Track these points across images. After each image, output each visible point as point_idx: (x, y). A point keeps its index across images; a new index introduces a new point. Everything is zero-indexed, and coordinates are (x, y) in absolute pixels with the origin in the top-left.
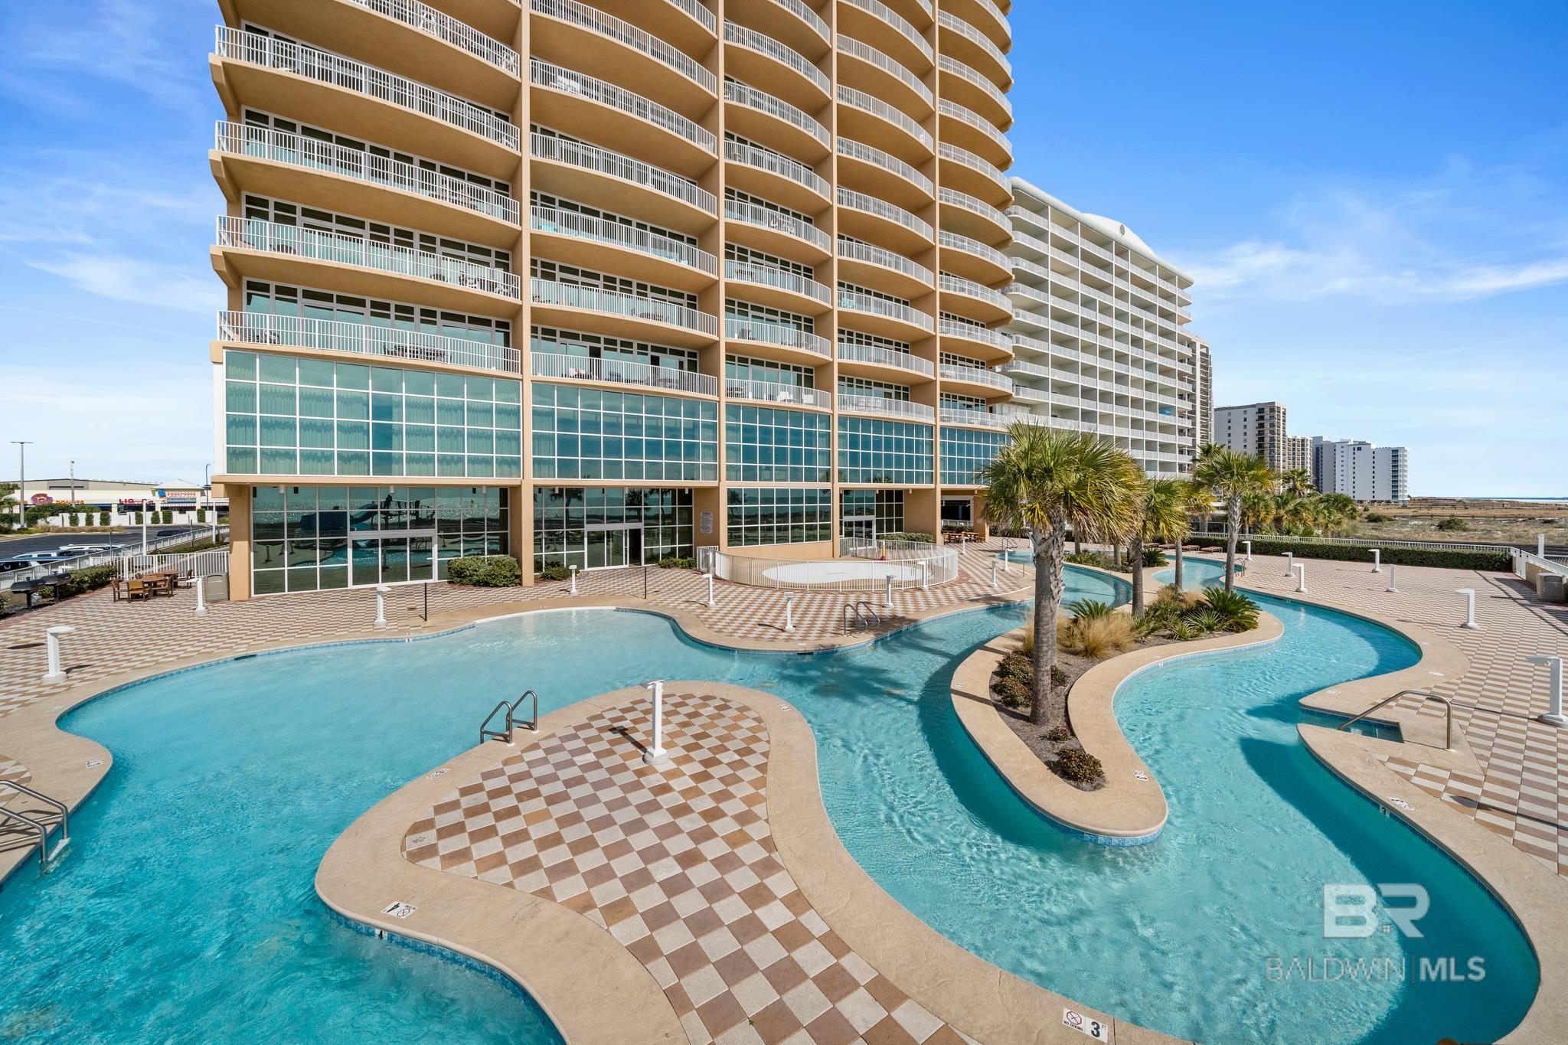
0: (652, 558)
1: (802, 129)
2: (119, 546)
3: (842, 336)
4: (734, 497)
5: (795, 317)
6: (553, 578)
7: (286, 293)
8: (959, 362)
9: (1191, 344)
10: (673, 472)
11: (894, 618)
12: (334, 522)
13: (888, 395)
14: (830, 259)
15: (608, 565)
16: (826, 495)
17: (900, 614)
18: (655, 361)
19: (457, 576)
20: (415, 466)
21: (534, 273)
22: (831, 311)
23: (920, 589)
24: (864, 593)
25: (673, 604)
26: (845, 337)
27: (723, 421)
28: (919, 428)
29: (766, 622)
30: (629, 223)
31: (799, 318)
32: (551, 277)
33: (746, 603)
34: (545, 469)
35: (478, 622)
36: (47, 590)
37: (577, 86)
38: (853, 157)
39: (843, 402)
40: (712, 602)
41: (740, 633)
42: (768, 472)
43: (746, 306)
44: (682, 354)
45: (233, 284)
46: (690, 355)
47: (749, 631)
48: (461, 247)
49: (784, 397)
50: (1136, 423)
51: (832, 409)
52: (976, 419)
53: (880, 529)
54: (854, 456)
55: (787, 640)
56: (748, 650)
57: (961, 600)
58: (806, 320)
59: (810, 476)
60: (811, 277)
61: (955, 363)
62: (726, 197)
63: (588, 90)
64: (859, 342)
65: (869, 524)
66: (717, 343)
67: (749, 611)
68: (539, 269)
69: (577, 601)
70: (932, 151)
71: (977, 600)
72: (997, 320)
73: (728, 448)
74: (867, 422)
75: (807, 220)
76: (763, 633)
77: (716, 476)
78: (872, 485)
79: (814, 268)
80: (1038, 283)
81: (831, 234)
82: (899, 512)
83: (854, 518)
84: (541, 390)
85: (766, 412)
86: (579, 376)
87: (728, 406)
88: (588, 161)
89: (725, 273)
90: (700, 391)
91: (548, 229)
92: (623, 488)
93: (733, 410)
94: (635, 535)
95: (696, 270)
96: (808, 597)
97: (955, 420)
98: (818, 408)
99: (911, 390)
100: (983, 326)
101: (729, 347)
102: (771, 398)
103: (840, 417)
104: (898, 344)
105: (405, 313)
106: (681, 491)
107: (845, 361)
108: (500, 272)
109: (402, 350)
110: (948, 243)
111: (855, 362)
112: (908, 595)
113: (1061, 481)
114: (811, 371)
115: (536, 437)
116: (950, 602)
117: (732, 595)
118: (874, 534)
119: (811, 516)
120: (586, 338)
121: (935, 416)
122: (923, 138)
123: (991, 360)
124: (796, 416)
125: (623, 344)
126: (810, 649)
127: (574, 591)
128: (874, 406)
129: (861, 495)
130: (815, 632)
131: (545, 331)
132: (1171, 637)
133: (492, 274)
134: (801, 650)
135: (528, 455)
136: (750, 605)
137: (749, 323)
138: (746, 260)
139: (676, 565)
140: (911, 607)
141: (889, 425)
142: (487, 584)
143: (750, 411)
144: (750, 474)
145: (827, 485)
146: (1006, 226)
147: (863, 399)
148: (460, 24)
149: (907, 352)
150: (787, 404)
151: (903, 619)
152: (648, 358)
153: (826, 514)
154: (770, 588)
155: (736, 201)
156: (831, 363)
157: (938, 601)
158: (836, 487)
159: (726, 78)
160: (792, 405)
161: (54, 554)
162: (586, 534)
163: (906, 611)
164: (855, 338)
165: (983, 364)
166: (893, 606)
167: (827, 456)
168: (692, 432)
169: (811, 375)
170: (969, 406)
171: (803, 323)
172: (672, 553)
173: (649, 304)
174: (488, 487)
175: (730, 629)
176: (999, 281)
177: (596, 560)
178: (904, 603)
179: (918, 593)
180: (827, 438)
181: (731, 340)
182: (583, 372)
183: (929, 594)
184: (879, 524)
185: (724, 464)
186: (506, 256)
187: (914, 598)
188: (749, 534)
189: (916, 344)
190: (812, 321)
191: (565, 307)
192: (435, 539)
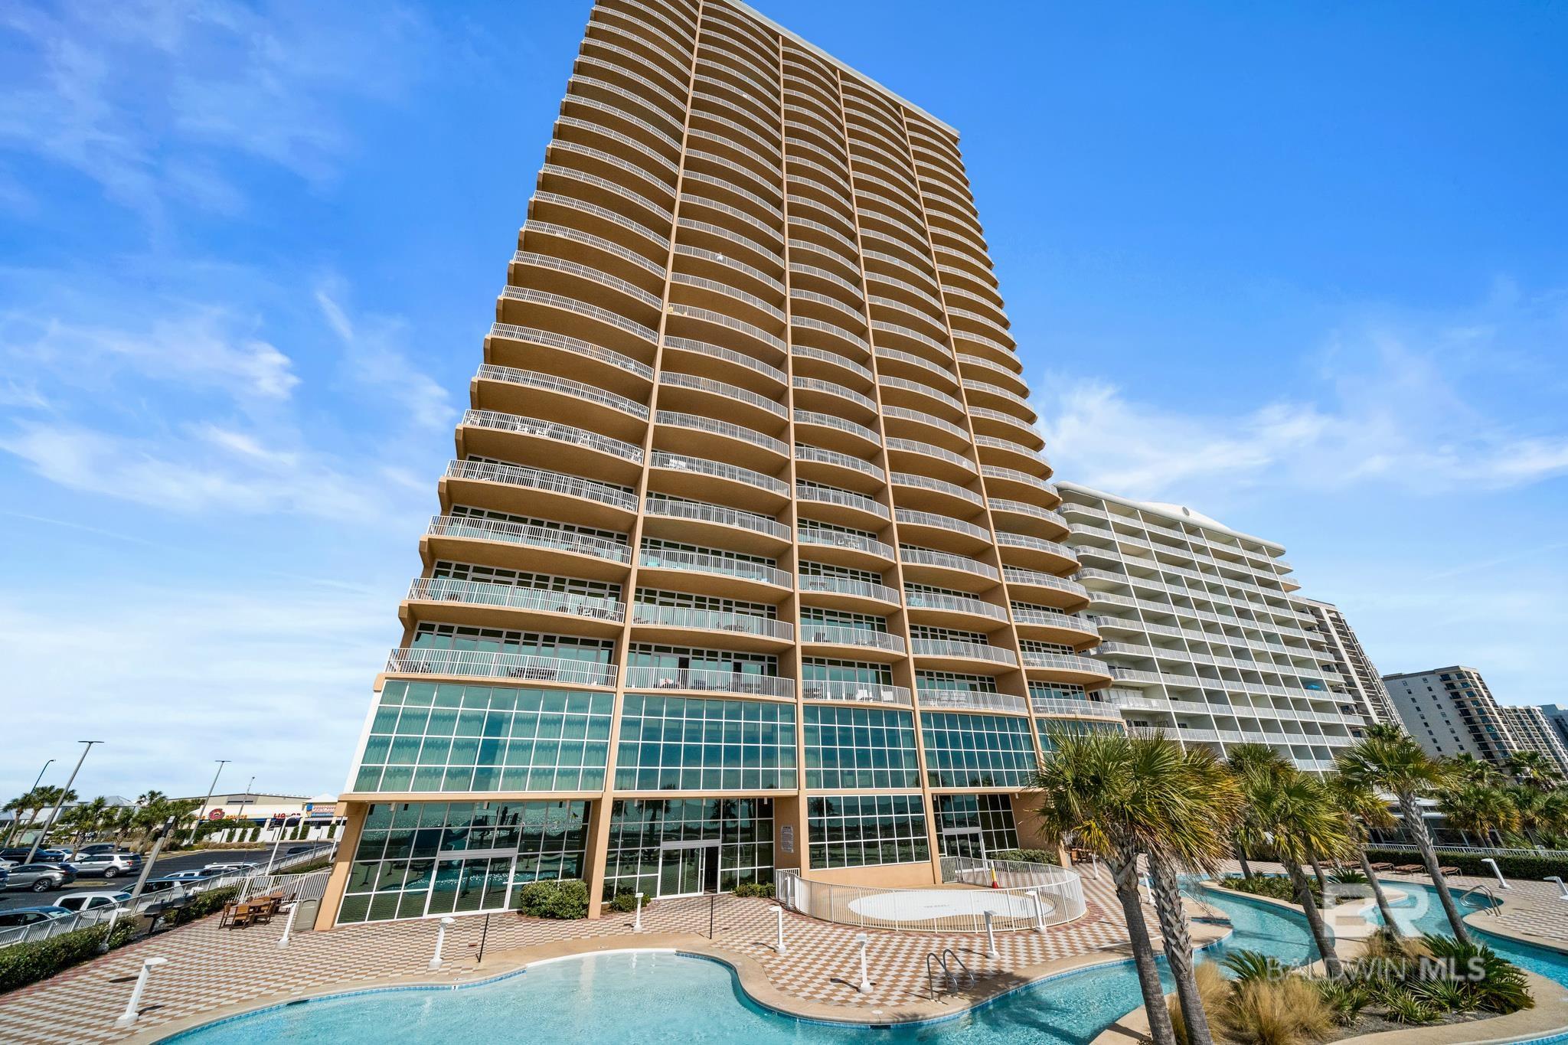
0: (729, 885)
1: (860, 471)
2: (251, 865)
3: (915, 632)
4: (816, 806)
5: (867, 618)
6: (621, 909)
7: (446, 630)
8: (1043, 649)
9: (1315, 611)
10: (751, 780)
11: (999, 975)
12: (427, 842)
13: (973, 688)
14: (895, 566)
15: (682, 892)
16: (917, 805)
17: (1007, 969)
18: (737, 668)
19: (529, 906)
20: (510, 780)
21: (637, 598)
22: (901, 610)
23: (1036, 931)
24: (965, 935)
25: (737, 946)
26: (919, 632)
27: (801, 723)
28: (1012, 721)
29: (841, 976)
30: (719, 553)
31: (872, 619)
32: (653, 601)
33: (821, 948)
34: (626, 781)
35: (530, 965)
36: (172, 914)
37: (683, 464)
38: (907, 485)
39: (924, 698)
40: (782, 946)
41: (806, 992)
42: (850, 777)
43: (820, 612)
44: (762, 659)
45: (409, 627)
46: (770, 659)
47: (817, 990)
48: (584, 584)
49: (863, 695)
50: (1279, 702)
51: (913, 705)
52: (1079, 708)
53: (989, 845)
54: (943, 756)
55: (860, 1005)
56: (811, 1019)
57: (1089, 948)
58: (878, 620)
59: (898, 782)
60: (879, 583)
61: (1039, 650)
62: (799, 526)
63: (691, 465)
64: (934, 637)
65: (975, 838)
66: (793, 647)
67: (824, 960)
68: (643, 595)
69: (640, 940)
70: (975, 473)
71: (1110, 950)
72: (1072, 606)
73: (807, 751)
74: (952, 718)
75: (870, 536)
76: (834, 993)
77: (795, 784)
78: (968, 790)
79: (882, 574)
80: (1113, 567)
81: (893, 545)
82: (1010, 823)
83: (956, 831)
84: (632, 701)
85: (844, 713)
86: (667, 686)
87: (806, 707)
88: (688, 513)
89: (799, 585)
90: (778, 694)
91: (653, 565)
92: (701, 799)
93: (810, 711)
94: (712, 853)
95: (774, 586)
96: (897, 939)
97: (1052, 709)
98: (898, 705)
99: (997, 681)
100: (1061, 612)
101: (804, 649)
102: (850, 696)
103: (922, 713)
104: (974, 636)
105: (531, 639)
106: (761, 800)
107: (922, 656)
108: (612, 600)
109: (520, 672)
110: (1007, 542)
111: (931, 656)
112: (1020, 939)
113: (1115, 792)
114: (887, 668)
115: (622, 747)
116: (1074, 950)
117: (808, 936)
118: (984, 851)
119: (903, 828)
120: (677, 651)
121: (1028, 707)
122: (965, 464)
123: (1080, 645)
124: (876, 714)
125: (709, 653)
126: (886, 1020)
127: (638, 926)
128: (959, 700)
129: (960, 802)
130: (897, 994)
131: (642, 647)
132: (1393, 1018)
133: (605, 604)
134: (875, 1020)
135: (612, 766)
136: (826, 950)
137: (824, 627)
138: (819, 573)
139: (753, 892)
140: (1022, 958)
141: (977, 719)
142: (553, 916)
143: (828, 712)
144: (831, 781)
145: (916, 791)
146: (1061, 522)
147: (945, 693)
148: (605, 438)
149: (985, 643)
150: (865, 703)
151: (1009, 977)
152: (731, 665)
153: (920, 827)
154: (853, 926)
155: (808, 529)
156: (907, 659)
157: (1059, 950)
158: (928, 792)
159: (796, 444)
160: (871, 703)
161: (197, 874)
162: (661, 853)
163: (1015, 964)
164: (929, 633)
165: (1070, 648)
166: (1000, 959)
167: (914, 756)
168: (769, 737)
169: (889, 671)
170: (1066, 694)
171: (875, 623)
172: (751, 878)
173: (732, 618)
174: (572, 801)
175: (795, 986)
176: (1065, 570)
177: (669, 887)
178: (1014, 953)
179: (1034, 937)
180: (911, 737)
181: (807, 644)
182: (671, 682)
183: (1047, 937)
184: (988, 838)
185: (803, 769)
186: (618, 588)
187: (1028, 944)
188: (834, 852)
189: (994, 635)
190: (885, 620)
191: (659, 626)
192: (514, 860)
